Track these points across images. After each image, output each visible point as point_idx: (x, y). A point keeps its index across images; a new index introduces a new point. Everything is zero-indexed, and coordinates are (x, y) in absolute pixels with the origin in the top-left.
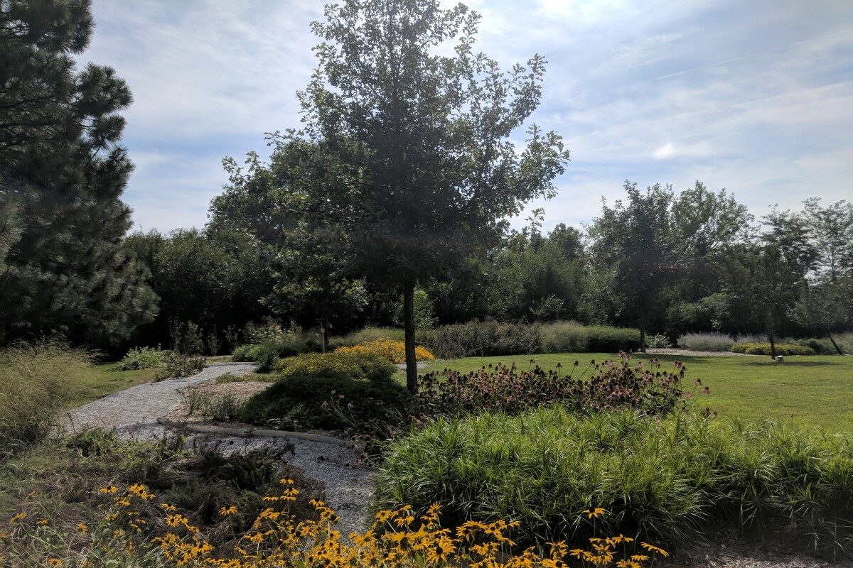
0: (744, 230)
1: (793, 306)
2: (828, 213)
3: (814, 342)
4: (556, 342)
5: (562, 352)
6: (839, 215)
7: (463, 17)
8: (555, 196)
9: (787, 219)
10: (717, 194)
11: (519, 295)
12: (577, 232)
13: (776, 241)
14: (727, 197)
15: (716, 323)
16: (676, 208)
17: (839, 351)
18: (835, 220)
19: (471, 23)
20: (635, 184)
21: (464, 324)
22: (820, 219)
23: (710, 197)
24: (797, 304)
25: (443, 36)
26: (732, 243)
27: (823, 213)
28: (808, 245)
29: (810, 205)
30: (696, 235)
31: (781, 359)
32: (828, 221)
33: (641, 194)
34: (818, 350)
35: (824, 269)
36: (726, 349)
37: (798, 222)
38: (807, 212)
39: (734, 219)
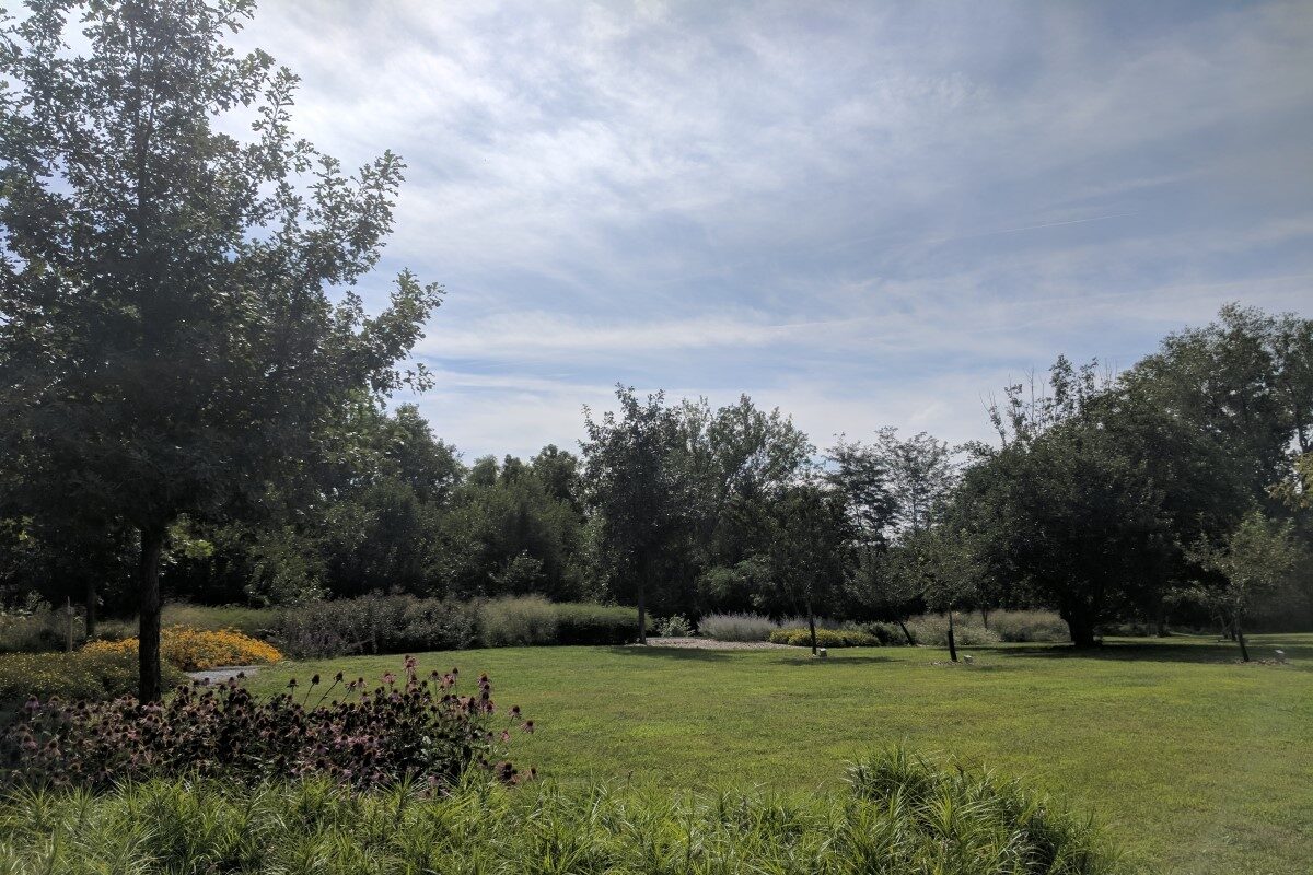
0: (804, 466)
1: (852, 576)
2: (907, 449)
3: (878, 627)
4: (505, 629)
5: (514, 644)
6: (920, 452)
7: (266, 74)
8: (430, 387)
9: (858, 454)
10: (768, 414)
11: (475, 553)
12: (574, 460)
13: (845, 485)
14: (782, 419)
15: (758, 600)
16: (712, 431)
17: (912, 641)
18: (916, 458)
19: (280, 87)
20: (630, 390)
21: (352, 599)
22: (898, 456)
23: (759, 419)
24: (857, 572)
25: (231, 102)
26: (790, 485)
27: (901, 448)
28: (885, 491)
29: (886, 436)
30: (740, 471)
31: (824, 654)
32: (908, 459)
33: (640, 404)
34: (884, 639)
35: (905, 525)
36: (764, 638)
37: (872, 460)
38: (882, 446)
39: (791, 450)
